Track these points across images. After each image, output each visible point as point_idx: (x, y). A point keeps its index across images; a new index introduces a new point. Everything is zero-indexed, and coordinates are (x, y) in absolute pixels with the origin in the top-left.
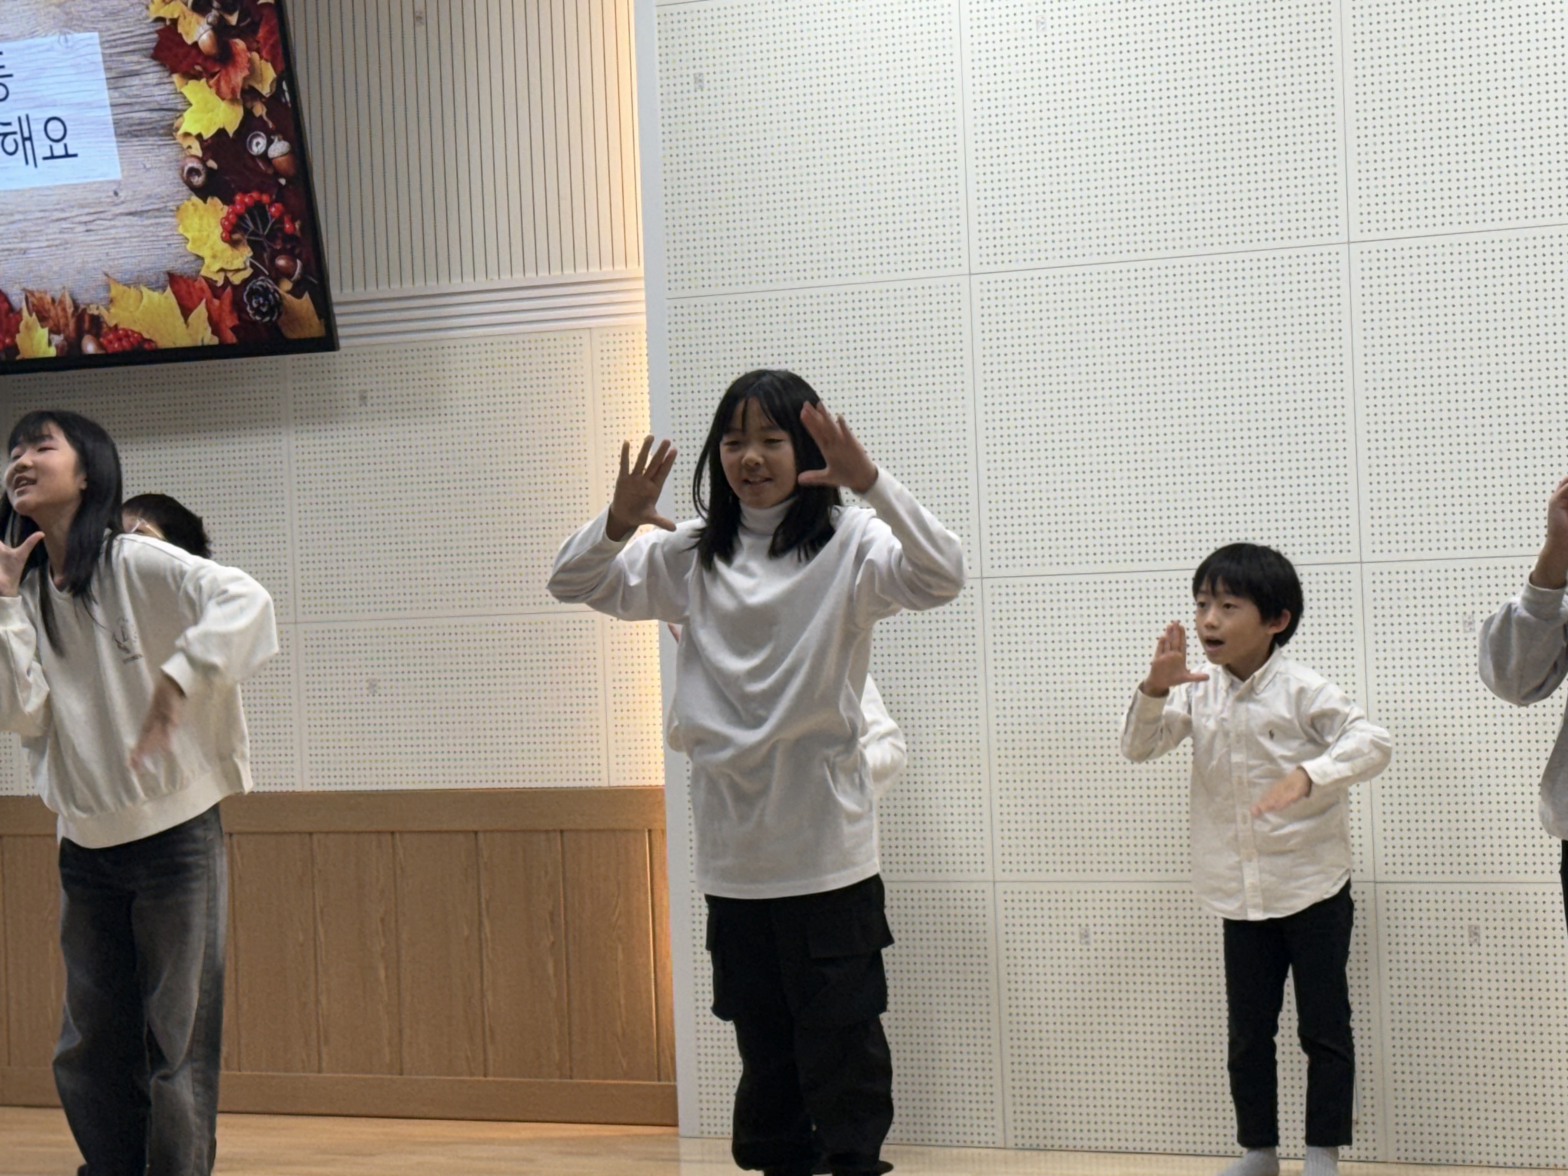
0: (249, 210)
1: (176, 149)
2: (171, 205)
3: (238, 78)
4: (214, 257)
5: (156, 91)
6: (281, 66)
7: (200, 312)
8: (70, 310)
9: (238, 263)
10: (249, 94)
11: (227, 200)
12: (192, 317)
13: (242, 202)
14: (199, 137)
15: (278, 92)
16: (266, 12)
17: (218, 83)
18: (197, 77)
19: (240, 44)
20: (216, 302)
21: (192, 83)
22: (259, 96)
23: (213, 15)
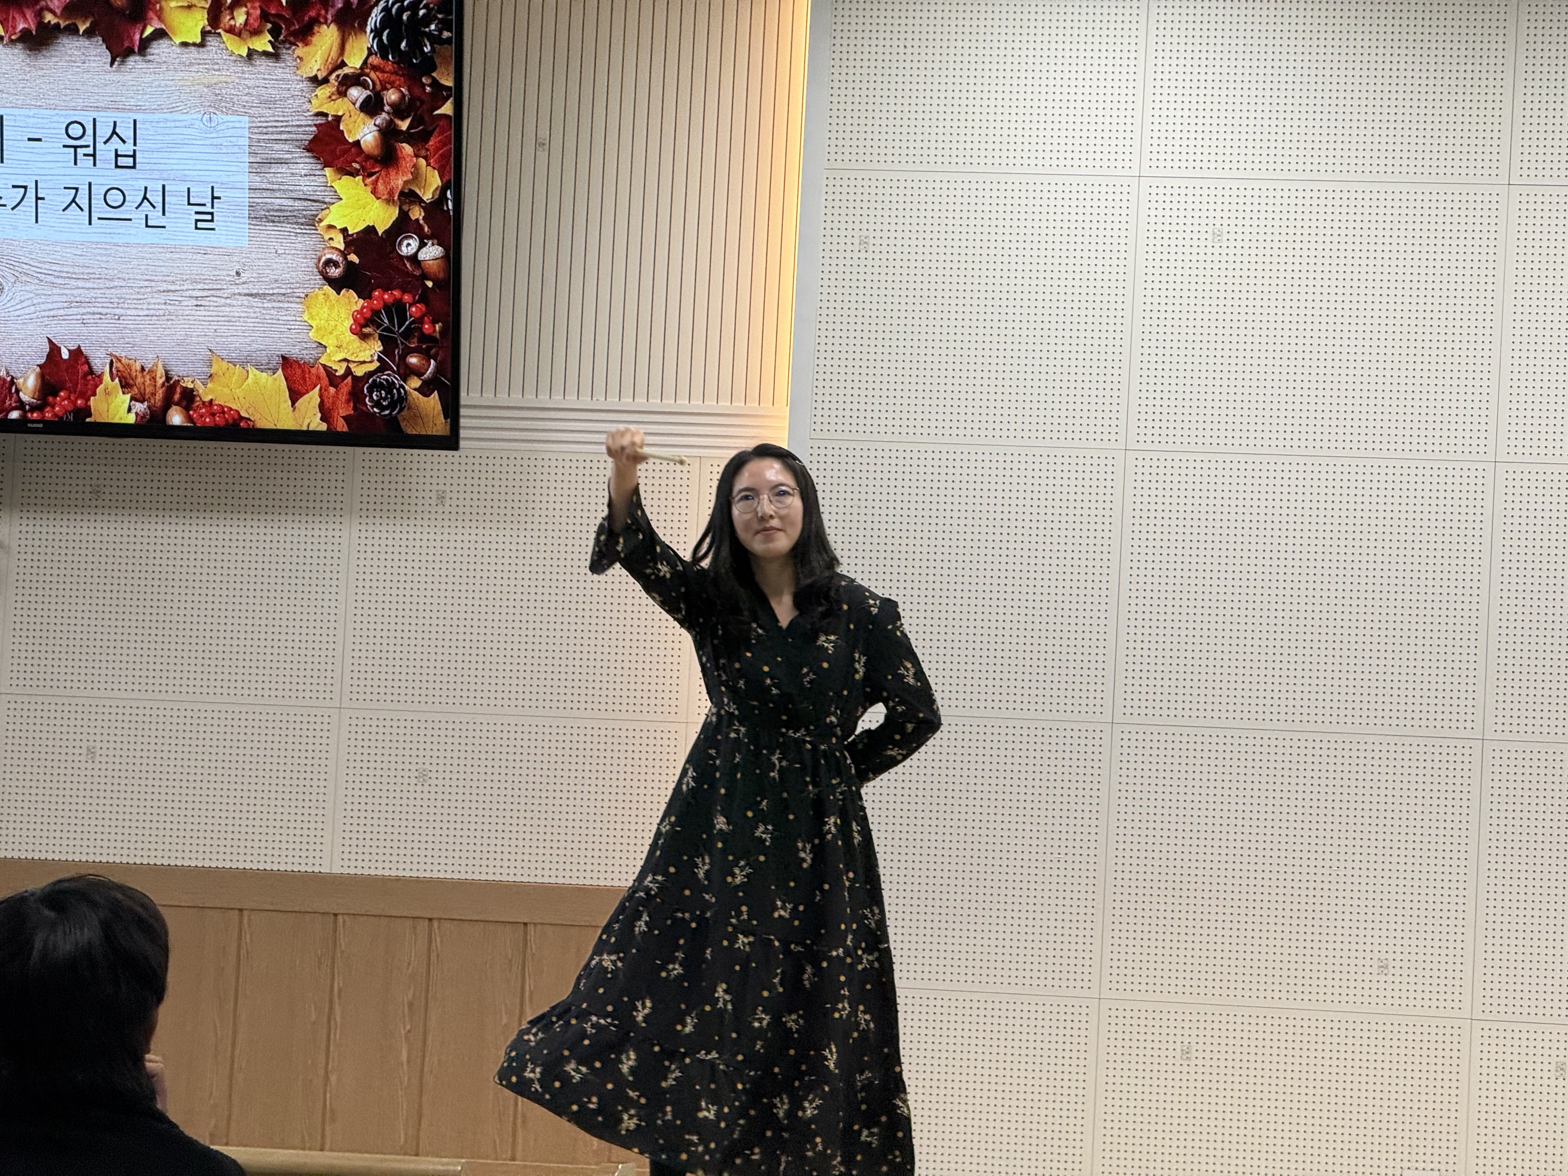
1: (315, 239)
2: (300, 292)
3: (399, 181)
4: (339, 346)
5: (304, 181)
6: (449, 175)
7: (312, 399)
8: (160, 381)
9: (365, 356)
10: (409, 197)
11: (364, 293)
12: (302, 402)
13: (380, 298)
14: (344, 231)
15: (441, 199)
17: (375, 183)
18: (353, 174)
19: (407, 149)
20: (332, 390)
21: (346, 179)
22: (421, 201)
23: (382, 118)
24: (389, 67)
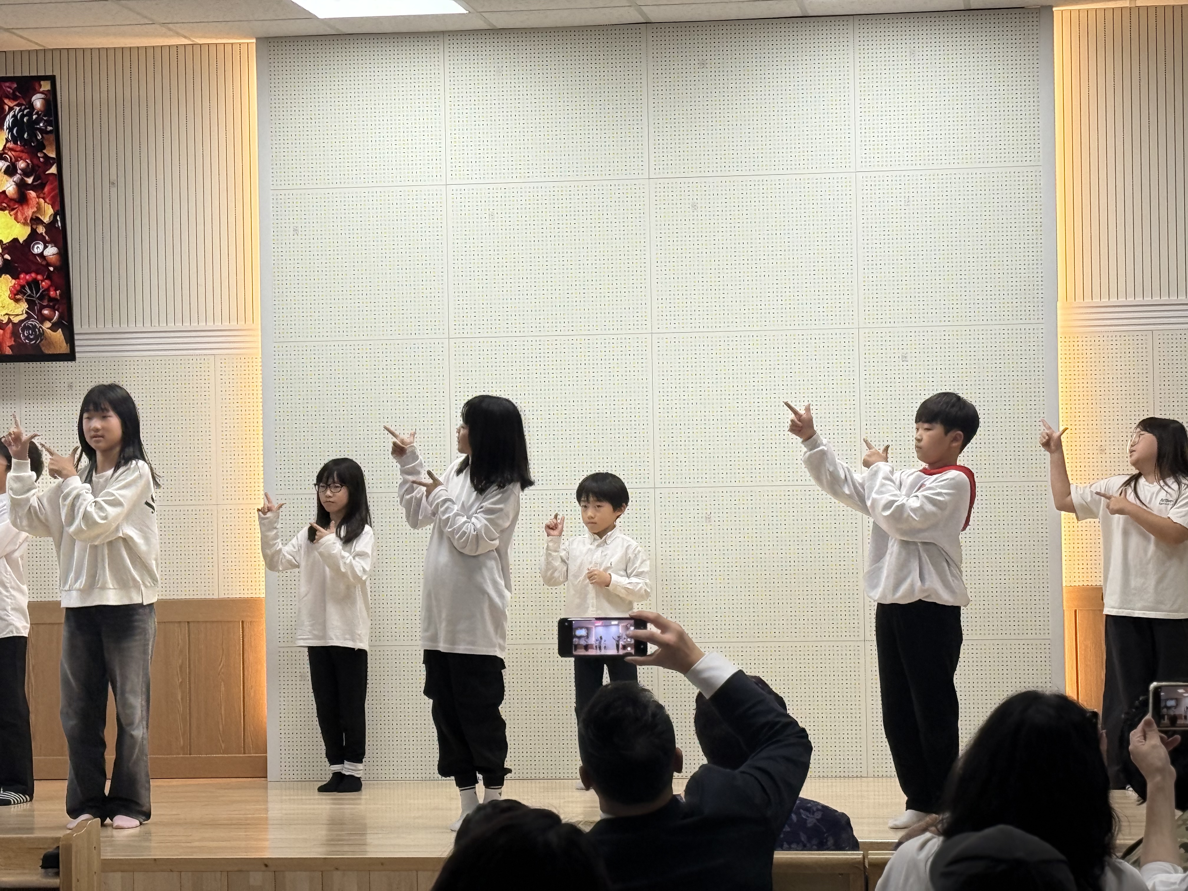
0: (29, 284)
3: (29, 212)
4: (4, 307)
6: (58, 208)
9: (18, 311)
10: (36, 221)
11: (15, 276)
13: (24, 278)
14: (2, 242)
15: (54, 221)
16: (51, 178)
17: (16, 214)
18: (3, 209)
19: (32, 194)
20: (1, 332)
22: (42, 222)
23: (17, 178)
24: (19, 148)
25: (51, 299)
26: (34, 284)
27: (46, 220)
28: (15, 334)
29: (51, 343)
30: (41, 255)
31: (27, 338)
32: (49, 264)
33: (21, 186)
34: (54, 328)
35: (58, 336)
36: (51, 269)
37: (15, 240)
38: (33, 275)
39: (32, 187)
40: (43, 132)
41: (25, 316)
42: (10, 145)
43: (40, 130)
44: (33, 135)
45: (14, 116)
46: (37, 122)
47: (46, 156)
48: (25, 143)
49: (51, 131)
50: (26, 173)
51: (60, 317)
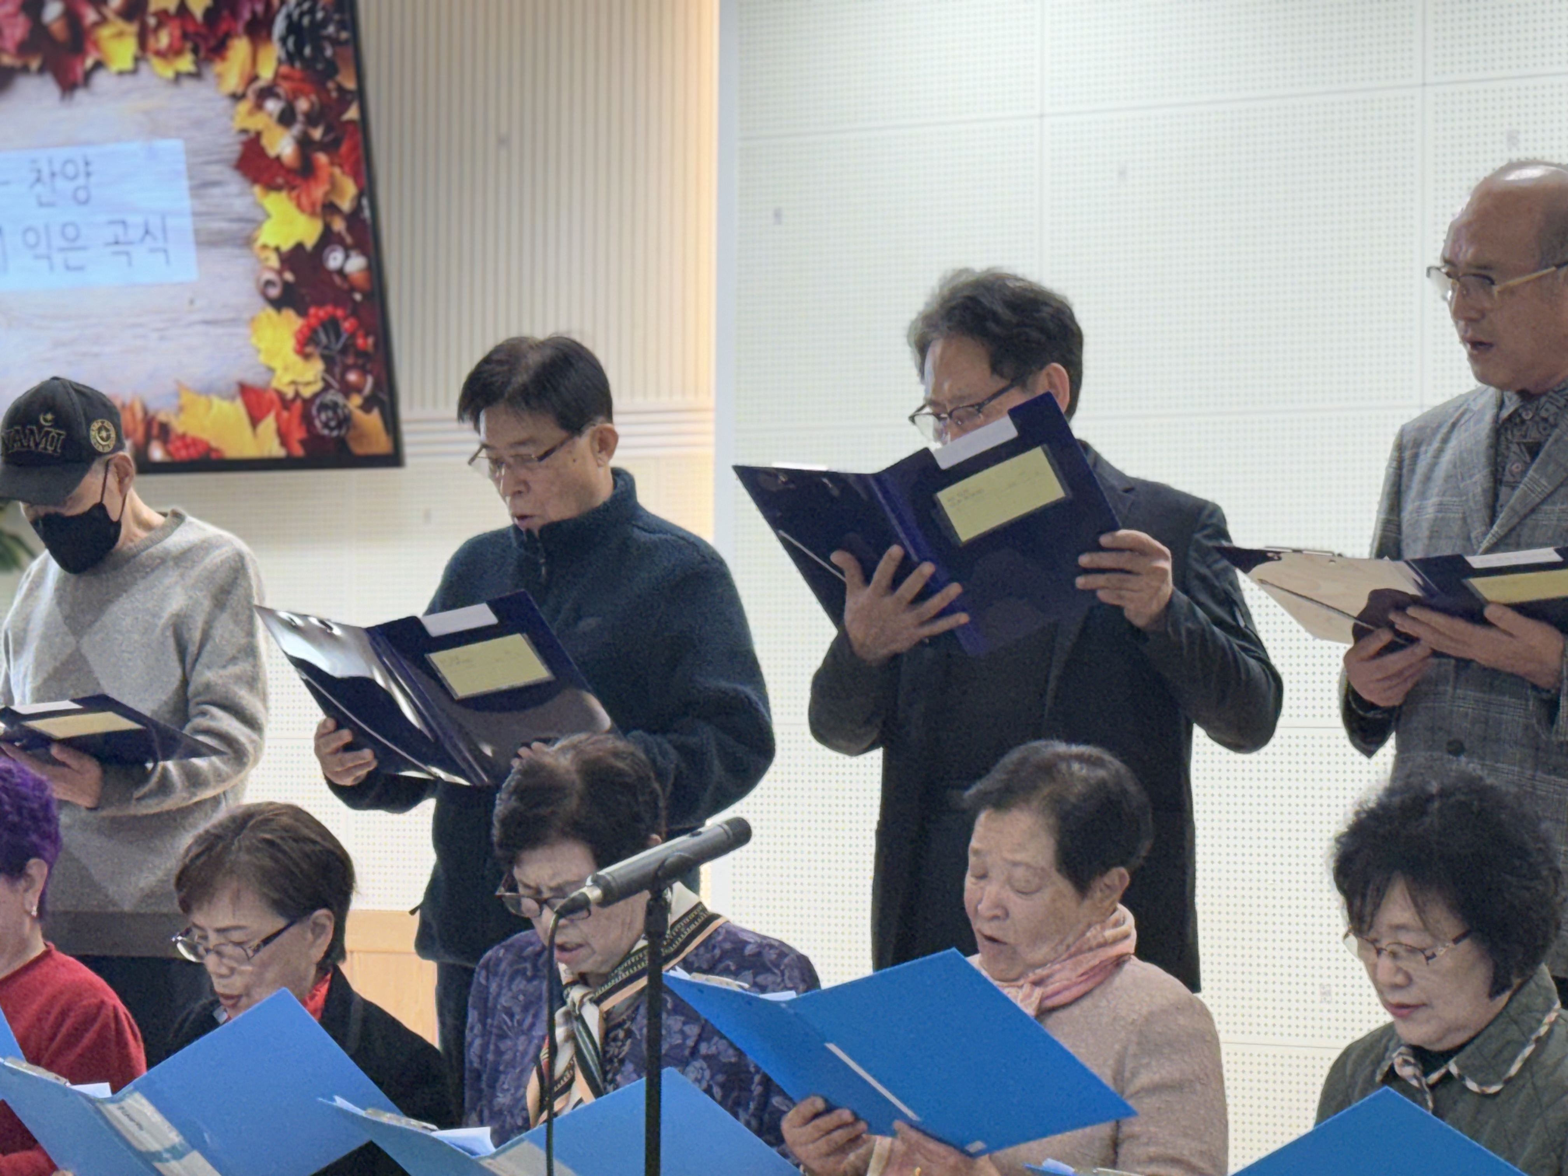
0: (323, 324)
1: (253, 261)
2: (246, 316)
3: (319, 192)
4: (286, 369)
5: (237, 201)
6: (363, 182)
7: (269, 424)
8: (139, 417)
9: (310, 376)
10: (330, 208)
11: (302, 312)
12: (261, 427)
13: (316, 316)
14: (277, 249)
15: (357, 209)
17: (299, 195)
18: (278, 188)
19: (322, 158)
20: (285, 414)
21: (273, 195)
22: (339, 211)
23: (297, 129)
24: (298, 75)
25: (362, 354)
26: (332, 326)
27: (346, 204)
28: (307, 419)
29: (362, 436)
30: (341, 272)
31: (326, 425)
32: (353, 289)
33: (304, 144)
34: (366, 407)
35: (373, 421)
36: (358, 297)
37: (299, 247)
38: (329, 309)
39: (323, 146)
40: (335, 42)
41: (319, 386)
42: (285, 69)
43: (329, 38)
44: (318, 50)
45: (289, 16)
46: (324, 23)
47: (340, 89)
48: (309, 64)
49: (346, 42)
50: (311, 119)
51: (377, 385)
